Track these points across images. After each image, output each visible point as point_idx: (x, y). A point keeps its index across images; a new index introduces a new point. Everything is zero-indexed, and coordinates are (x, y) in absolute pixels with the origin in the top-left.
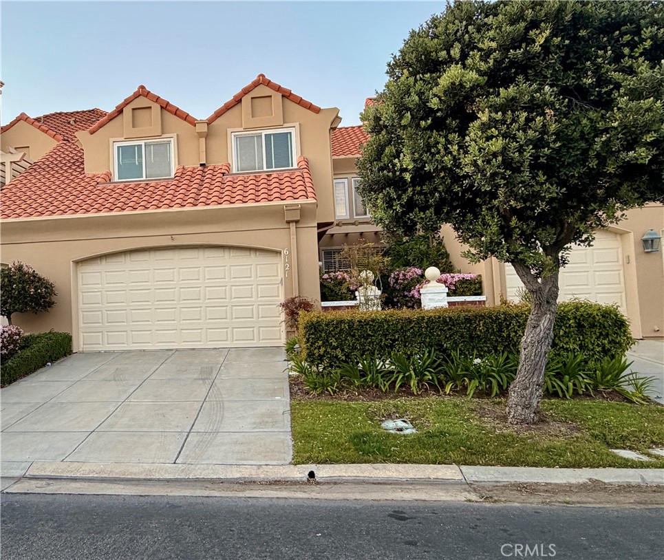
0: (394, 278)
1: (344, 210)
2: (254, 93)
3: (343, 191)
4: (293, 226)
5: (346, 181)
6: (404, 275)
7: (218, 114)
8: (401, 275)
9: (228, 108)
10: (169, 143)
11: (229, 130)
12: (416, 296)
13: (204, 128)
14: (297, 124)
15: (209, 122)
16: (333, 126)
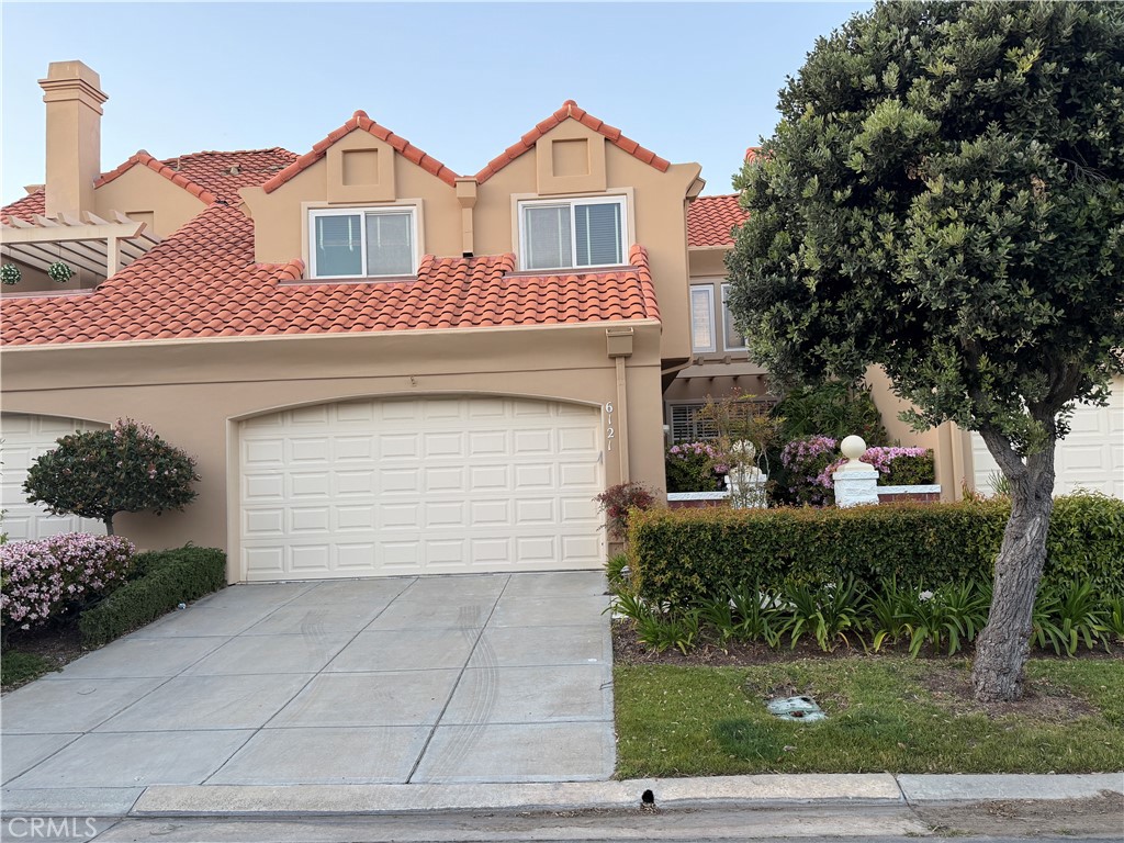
0: (789, 453)
1: (707, 338)
2: (558, 133)
3: (706, 306)
4: (620, 364)
5: (711, 288)
6: (807, 449)
7: (496, 168)
8: (801, 449)
9: (512, 156)
10: (409, 214)
11: (514, 197)
12: (826, 484)
13: (469, 191)
14: (629, 190)
15: (480, 181)
16: (690, 195)
